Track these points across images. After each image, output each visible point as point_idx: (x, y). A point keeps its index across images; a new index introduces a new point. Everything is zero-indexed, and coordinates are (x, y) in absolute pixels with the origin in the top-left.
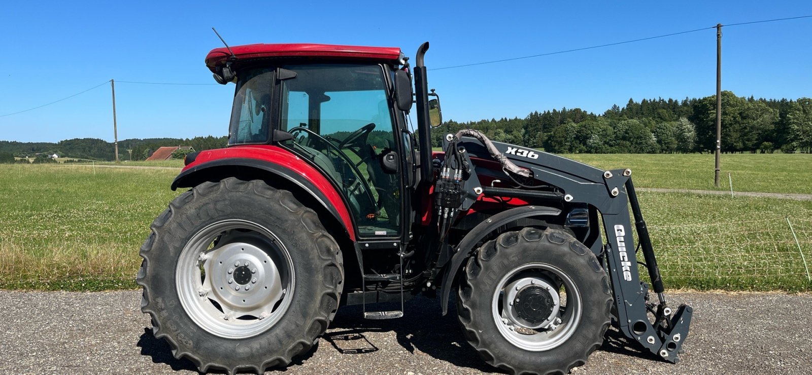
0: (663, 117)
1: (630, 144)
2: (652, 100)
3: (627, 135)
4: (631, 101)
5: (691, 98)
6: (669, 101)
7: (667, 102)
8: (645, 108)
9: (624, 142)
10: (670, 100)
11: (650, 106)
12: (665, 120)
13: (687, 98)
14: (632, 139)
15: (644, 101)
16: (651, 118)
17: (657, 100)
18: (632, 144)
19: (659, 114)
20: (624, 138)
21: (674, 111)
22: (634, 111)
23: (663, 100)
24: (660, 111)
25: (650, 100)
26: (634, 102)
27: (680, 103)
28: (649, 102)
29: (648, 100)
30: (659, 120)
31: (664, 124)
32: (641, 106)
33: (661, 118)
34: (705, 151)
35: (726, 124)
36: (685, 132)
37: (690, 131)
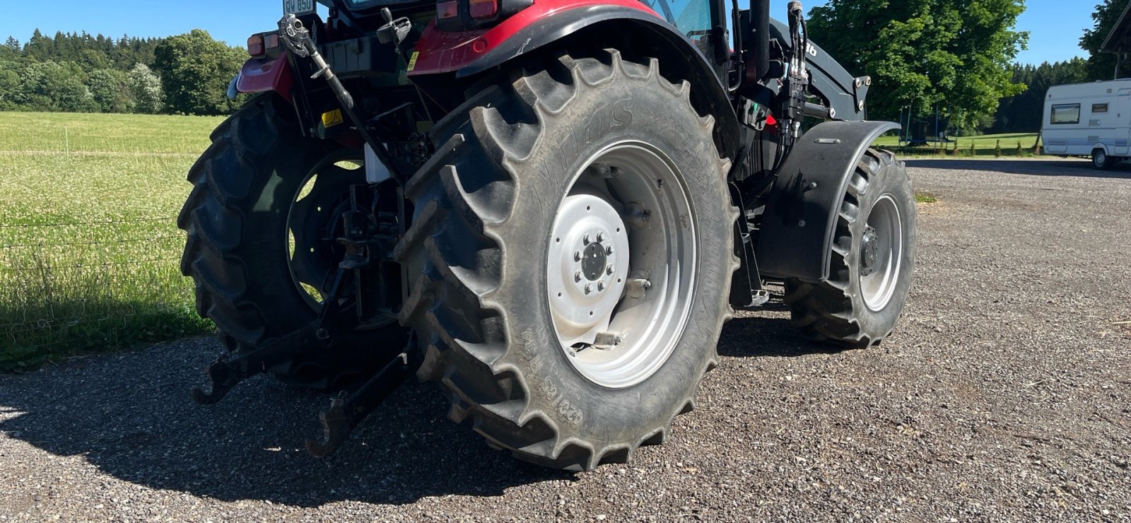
0: (93, 62)
1: (50, 100)
2: (72, 35)
3: (44, 86)
4: (37, 33)
5: (130, 37)
6: (98, 38)
7: (96, 40)
8: (62, 46)
9: (41, 97)
10: (100, 37)
11: (70, 43)
12: (98, 67)
13: (125, 35)
14: (52, 93)
15: (59, 35)
16: (73, 62)
17: (80, 35)
18: (54, 100)
19: (85, 56)
20: (39, 91)
21: (108, 54)
22: (45, 49)
23: (89, 36)
24: (87, 52)
25: (68, 34)
26: (43, 35)
27: (115, 43)
28: (67, 36)
29: (65, 33)
30: (87, 65)
31: (97, 71)
32: (55, 42)
33: (91, 63)
34: (178, 114)
35: (203, 77)
36: (147, 85)
37: (154, 85)
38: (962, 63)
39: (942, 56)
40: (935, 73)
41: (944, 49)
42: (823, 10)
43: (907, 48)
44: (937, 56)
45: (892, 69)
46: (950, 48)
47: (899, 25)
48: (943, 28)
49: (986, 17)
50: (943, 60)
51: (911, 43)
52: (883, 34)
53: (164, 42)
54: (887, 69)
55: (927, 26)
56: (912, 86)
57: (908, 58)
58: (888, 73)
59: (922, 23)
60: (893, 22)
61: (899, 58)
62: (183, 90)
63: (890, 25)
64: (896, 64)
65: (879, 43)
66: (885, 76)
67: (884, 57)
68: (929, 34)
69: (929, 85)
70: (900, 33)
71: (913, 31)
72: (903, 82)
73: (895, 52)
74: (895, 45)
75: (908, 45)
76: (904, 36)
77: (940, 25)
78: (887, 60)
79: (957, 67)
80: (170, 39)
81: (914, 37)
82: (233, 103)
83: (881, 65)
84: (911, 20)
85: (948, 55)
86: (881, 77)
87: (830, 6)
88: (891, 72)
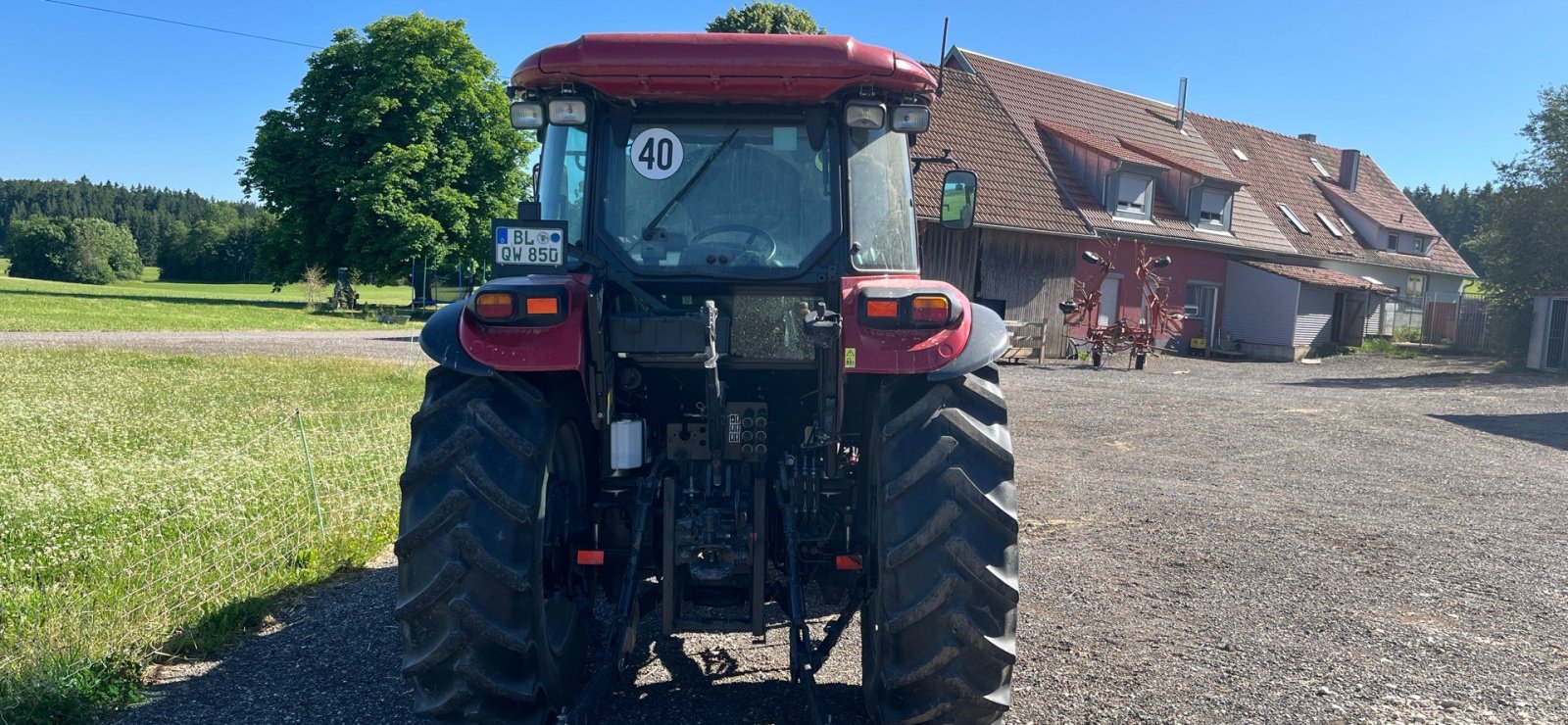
38: (476, 206)
39: (450, 194)
40: (443, 212)
41: (453, 186)
42: (284, 116)
43: (407, 181)
44: (445, 194)
45: (391, 207)
46: (459, 185)
47: (397, 150)
48: (451, 161)
49: (498, 152)
50: (454, 200)
51: (414, 175)
52: (378, 159)
54: (385, 206)
55: (431, 155)
56: (420, 232)
57: (411, 195)
58: (388, 212)
59: (426, 151)
60: (389, 145)
61: (400, 193)
63: (385, 149)
64: (397, 201)
65: (373, 171)
66: (383, 215)
67: (380, 190)
68: (434, 166)
69: (442, 231)
70: (399, 160)
71: (415, 161)
72: (410, 226)
73: (395, 184)
74: (394, 175)
75: (410, 177)
76: (404, 165)
77: (448, 156)
78: (385, 195)
79: (469, 210)
81: (418, 166)
83: (377, 200)
84: (413, 146)
85: (458, 195)
86: (379, 216)
87: (293, 112)
88: (391, 210)
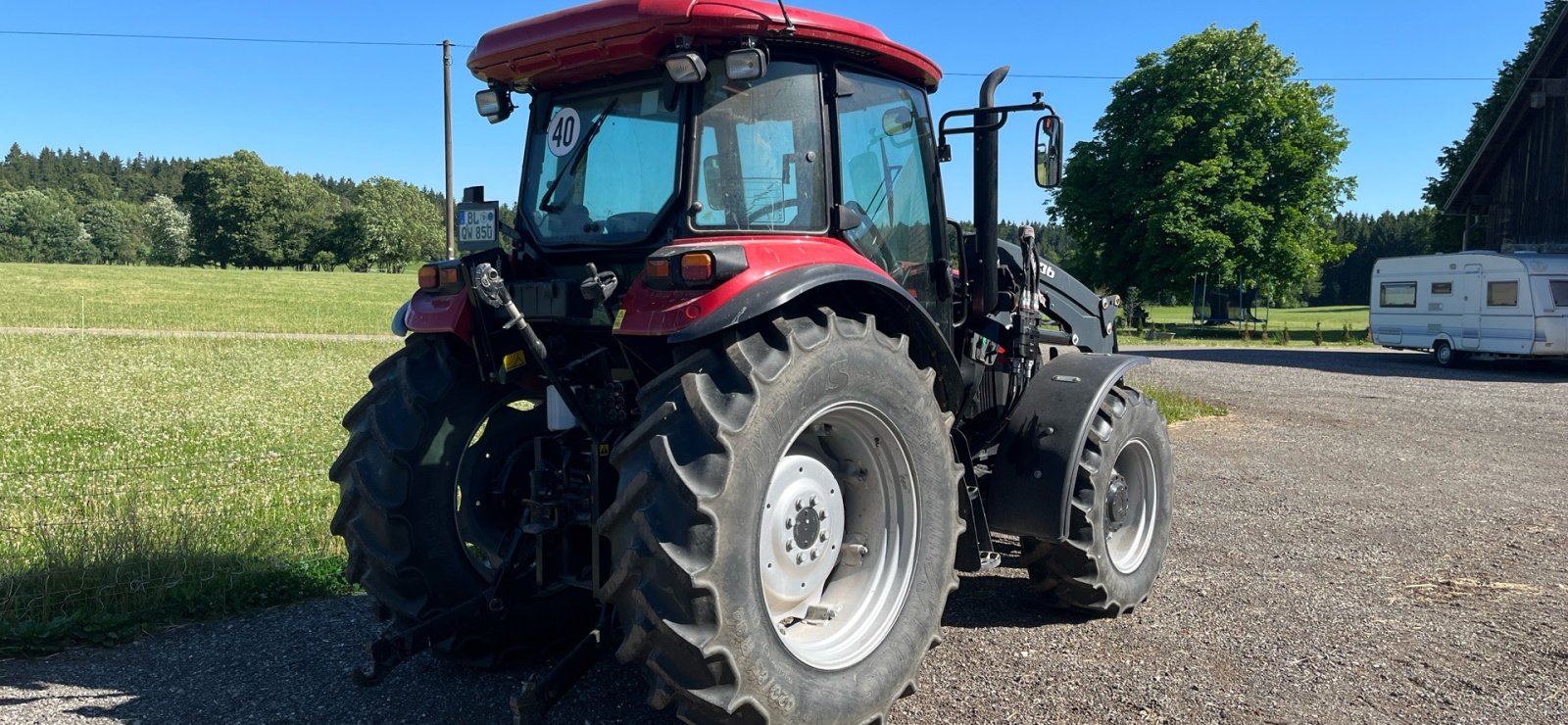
0: (92, 190)
1: (30, 243)
2: (64, 152)
3: (23, 223)
4: (15, 149)
5: (147, 156)
6: (101, 157)
7: (98, 159)
8: (49, 167)
9: (17, 238)
10: (104, 156)
11: (61, 165)
12: (99, 197)
13: (140, 154)
14: (35, 233)
15: (46, 153)
16: (65, 190)
17: (76, 152)
18: (35, 243)
19: (81, 182)
20: (15, 230)
21: (114, 180)
22: (25, 171)
23: (88, 154)
24: (85, 176)
25: (60, 151)
26: (24, 152)
27: (124, 165)
28: (57, 155)
29: (56, 150)
30: (83, 195)
31: (95, 203)
32: (40, 162)
33: (89, 193)
34: (210, 264)
35: (250, 215)
36: (169, 225)
37: (180, 224)
38: (1271, 218)
39: (1244, 208)
40: (1236, 229)
41: (1245, 198)
42: (1091, 145)
43: (1200, 197)
44: (1236, 208)
45: (1181, 225)
46: (1253, 197)
47: (1189, 168)
48: (1243, 172)
49: (1300, 159)
50: (1247, 214)
51: (1206, 191)
52: (1170, 178)
53: (196, 166)
54: (1175, 224)
55: (1224, 169)
56: (1209, 248)
57: (1202, 210)
58: (1177, 230)
59: (1219, 166)
60: (1182, 163)
61: (1190, 210)
62: (219, 232)
63: (1177, 167)
64: (1188, 218)
65: (1165, 190)
66: (1173, 233)
67: (1172, 208)
68: (1227, 179)
69: (1232, 246)
70: (1191, 177)
71: (1207, 176)
72: (1197, 242)
73: (1186, 202)
74: (1185, 193)
75: (1203, 193)
76: (1197, 182)
77: (1240, 168)
78: (1176, 213)
79: (1265, 223)
80: (205, 162)
81: (1209, 183)
82: (290, 251)
83: (1167, 219)
84: (1205, 162)
85: (1252, 207)
86: (1169, 235)
87: (1100, 140)
88: (1181, 228)
